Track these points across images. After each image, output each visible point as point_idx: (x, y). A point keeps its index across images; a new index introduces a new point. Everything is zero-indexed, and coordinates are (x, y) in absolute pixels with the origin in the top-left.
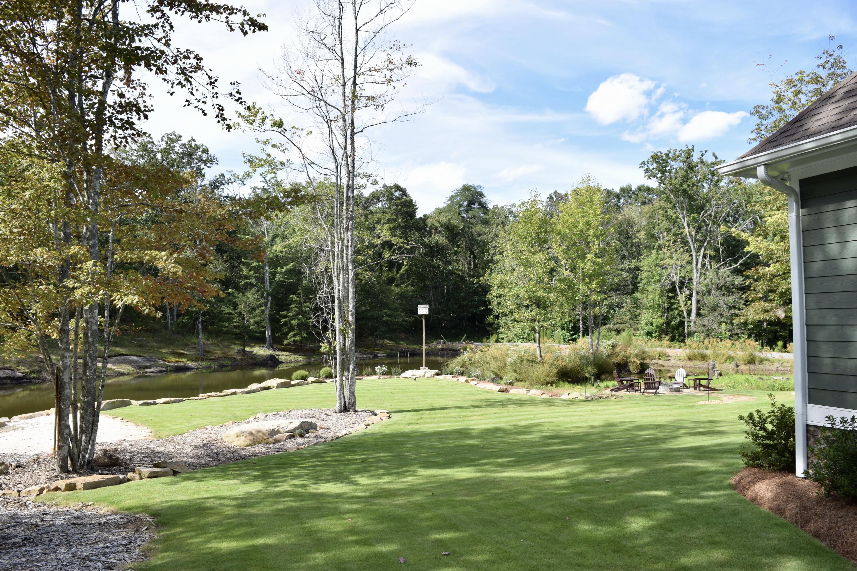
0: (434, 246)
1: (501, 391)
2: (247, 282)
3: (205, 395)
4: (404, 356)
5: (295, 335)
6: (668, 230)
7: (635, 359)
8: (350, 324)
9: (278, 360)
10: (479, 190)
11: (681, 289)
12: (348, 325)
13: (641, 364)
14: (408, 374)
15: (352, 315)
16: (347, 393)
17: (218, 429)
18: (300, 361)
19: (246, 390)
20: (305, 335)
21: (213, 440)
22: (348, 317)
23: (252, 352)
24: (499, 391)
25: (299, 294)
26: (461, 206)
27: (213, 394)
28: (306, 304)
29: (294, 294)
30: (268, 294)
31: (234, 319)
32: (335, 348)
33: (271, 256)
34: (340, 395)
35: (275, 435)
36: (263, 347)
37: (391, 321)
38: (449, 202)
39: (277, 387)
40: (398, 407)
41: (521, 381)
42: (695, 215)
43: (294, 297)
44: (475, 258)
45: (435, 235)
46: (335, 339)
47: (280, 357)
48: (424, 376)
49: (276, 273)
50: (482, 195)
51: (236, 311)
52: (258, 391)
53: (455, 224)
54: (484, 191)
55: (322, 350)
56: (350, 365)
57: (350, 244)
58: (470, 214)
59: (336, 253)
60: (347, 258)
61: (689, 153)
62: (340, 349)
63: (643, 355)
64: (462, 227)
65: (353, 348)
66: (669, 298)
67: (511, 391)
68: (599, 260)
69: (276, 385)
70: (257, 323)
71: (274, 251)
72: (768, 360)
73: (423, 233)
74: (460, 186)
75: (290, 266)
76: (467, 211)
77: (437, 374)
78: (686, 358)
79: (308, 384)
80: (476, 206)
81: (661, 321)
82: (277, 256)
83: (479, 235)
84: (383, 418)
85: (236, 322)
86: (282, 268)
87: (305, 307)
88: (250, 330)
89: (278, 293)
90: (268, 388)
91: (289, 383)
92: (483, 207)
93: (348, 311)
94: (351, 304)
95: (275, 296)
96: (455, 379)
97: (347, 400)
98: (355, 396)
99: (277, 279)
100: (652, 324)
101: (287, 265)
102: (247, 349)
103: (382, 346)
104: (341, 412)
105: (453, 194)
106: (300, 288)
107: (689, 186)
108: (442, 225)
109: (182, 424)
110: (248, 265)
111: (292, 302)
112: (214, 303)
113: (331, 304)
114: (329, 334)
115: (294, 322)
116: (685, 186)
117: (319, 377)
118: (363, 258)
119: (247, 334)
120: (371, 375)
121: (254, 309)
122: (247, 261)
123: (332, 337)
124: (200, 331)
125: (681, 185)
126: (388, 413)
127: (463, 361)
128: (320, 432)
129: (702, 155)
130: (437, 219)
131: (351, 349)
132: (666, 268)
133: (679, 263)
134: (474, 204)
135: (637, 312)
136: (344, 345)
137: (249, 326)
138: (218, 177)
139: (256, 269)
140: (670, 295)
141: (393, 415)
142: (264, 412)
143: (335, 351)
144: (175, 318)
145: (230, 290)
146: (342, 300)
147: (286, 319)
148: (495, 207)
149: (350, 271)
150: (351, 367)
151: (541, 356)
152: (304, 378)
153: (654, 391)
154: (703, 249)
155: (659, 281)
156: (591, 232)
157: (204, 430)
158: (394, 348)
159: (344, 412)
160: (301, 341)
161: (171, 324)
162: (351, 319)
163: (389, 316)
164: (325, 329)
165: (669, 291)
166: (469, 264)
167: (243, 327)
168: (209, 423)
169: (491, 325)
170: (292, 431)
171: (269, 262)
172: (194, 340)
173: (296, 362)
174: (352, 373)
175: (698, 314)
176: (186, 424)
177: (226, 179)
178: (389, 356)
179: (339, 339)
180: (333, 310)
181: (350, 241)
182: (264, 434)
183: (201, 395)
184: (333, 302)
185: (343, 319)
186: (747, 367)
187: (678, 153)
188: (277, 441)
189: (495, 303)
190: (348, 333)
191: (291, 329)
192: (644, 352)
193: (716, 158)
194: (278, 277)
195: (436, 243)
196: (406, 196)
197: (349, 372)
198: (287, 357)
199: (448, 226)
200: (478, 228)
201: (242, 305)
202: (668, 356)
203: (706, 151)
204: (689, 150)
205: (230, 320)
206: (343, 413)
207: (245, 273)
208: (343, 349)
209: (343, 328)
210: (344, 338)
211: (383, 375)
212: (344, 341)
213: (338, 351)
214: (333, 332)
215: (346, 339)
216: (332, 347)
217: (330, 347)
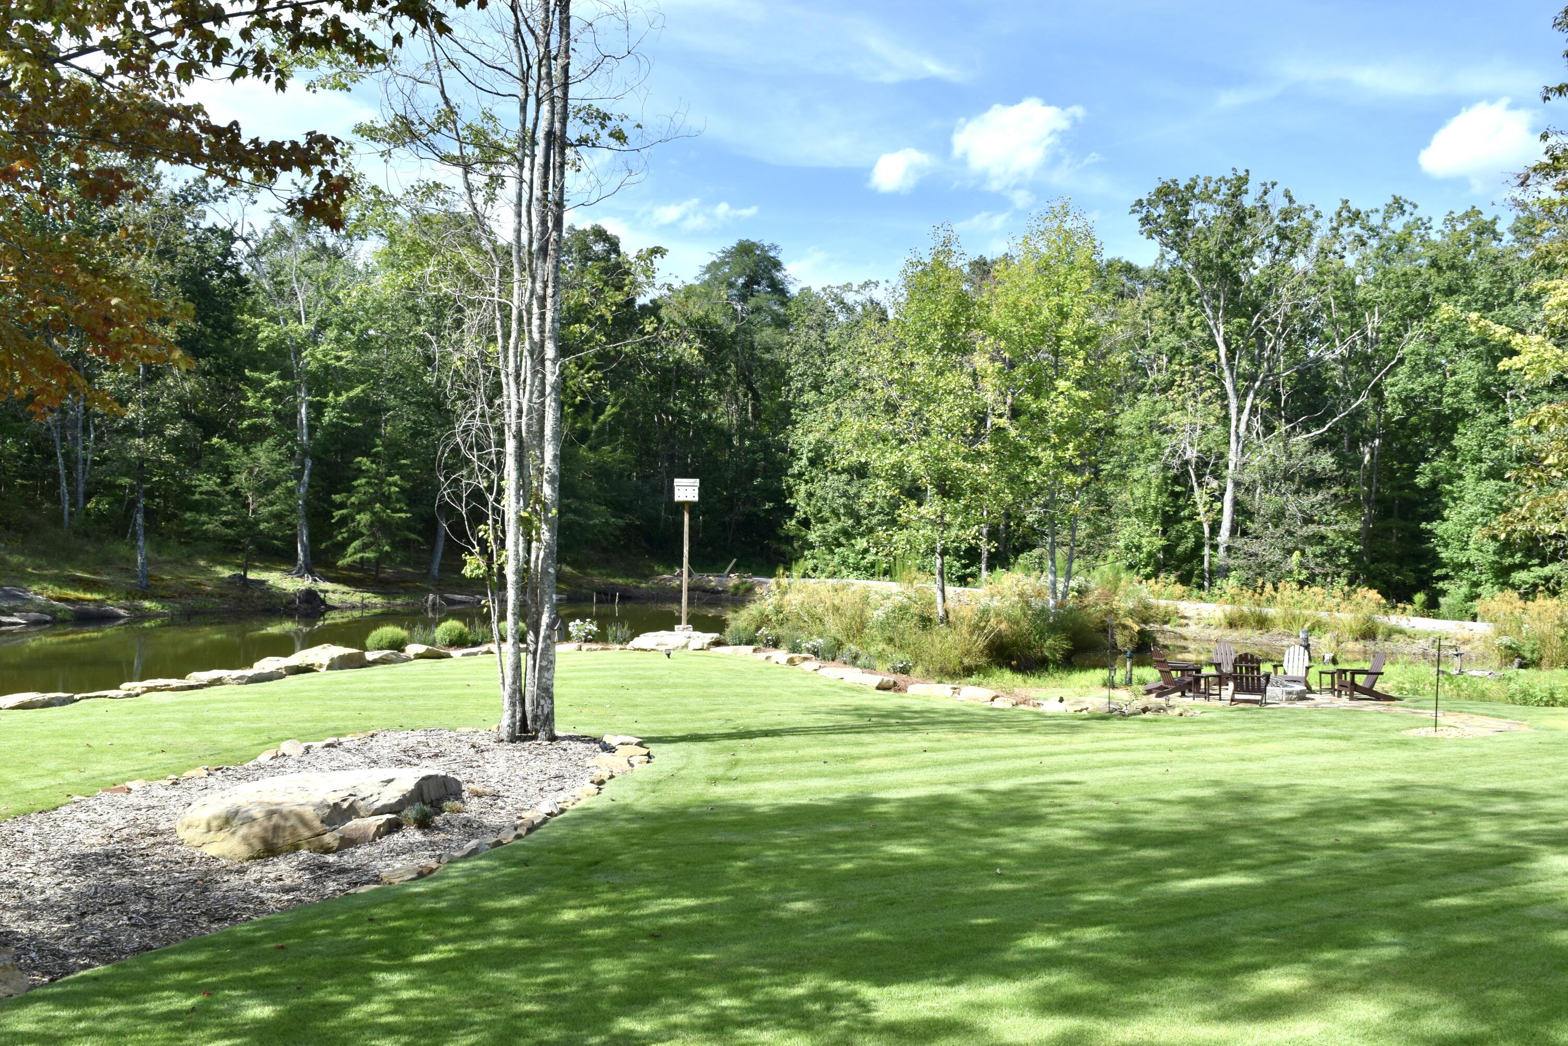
0: (670, 370)
1: (883, 687)
2: (254, 425)
3: (138, 686)
5: (364, 548)
6: (1176, 351)
7: (1129, 622)
8: (545, 504)
9: (323, 602)
10: (772, 254)
11: (1199, 476)
12: (539, 507)
13: (1142, 633)
14: (646, 640)
15: (551, 482)
16: (530, 691)
17: (163, 793)
18: (375, 606)
19: (249, 672)
20: (387, 548)
21: (143, 835)
23: (263, 582)
24: (878, 688)
25: (377, 455)
26: (731, 285)
27: (160, 682)
28: (390, 479)
29: (366, 454)
30: (305, 454)
31: (222, 505)
32: (501, 568)
33: (313, 366)
34: (512, 697)
35: (343, 822)
36: (290, 573)
38: (707, 276)
39: (330, 667)
40: (655, 726)
42: (1243, 320)
43: (365, 462)
44: (756, 397)
46: (502, 545)
47: (330, 595)
48: (686, 646)
49: (325, 405)
50: (777, 265)
51: (228, 488)
52: (281, 677)
53: (719, 323)
54: (781, 258)
55: (467, 571)
56: (540, 614)
57: (550, 291)
58: (752, 302)
59: (515, 312)
60: (542, 332)
61: (1239, 185)
62: (517, 572)
63: (1144, 614)
64: (732, 330)
66: (1175, 495)
67: (910, 689)
68: (1085, 394)
69: (326, 662)
70: (278, 516)
71: (320, 356)
72: (1401, 632)
74: (731, 243)
75: (357, 391)
76: (743, 298)
77: (717, 643)
78: (1224, 622)
79: (408, 659)
80: (762, 288)
81: (1160, 542)
82: (327, 367)
83: (768, 349)
84: (633, 761)
85: (227, 513)
86: (338, 394)
87: (390, 485)
88: (261, 532)
89: (326, 451)
90: (308, 669)
91: (361, 656)
92: (778, 289)
93: (541, 471)
94: (550, 451)
95: (319, 459)
96: (762, 656)
97: (529, 708)
98: (551, 698)
99: (326, 420)
100: (1139, 548)
101: (351, 388)
102: (252, 575)
104: (513, 739)
105: (714, 258)
106: (378, 441)
107: (1234, 256)
108: (690, 323)
109: (54, 773)
110: (257, 385)
111: (360, 472)
112: (176, 467)
113: (493, 449)
114: (486, 531)
115: (364, 518)
116: (1226, 257)
117: (433, 643)
118: (585, 328)
119: (251, 542)
121: (270, 485)
122: (256, 375)
123: (496, 538)
124: (141, 531)
125: (1220, 255)
126: (640, 744)
128: (473, 807)
129: (1265, 193)
130: (682, 309)
131: (545, 572)
132: (1174, 431)
133: (1200, 422)
134: (759, 284)
135: (1104, 521)
136: (527, 562)
137: (257, 523)
138: (191, 182)
139: (276, 395)
140: (1178, 489)
141: (654, 750)
142: (300, 737)
143: (502, 576)
144: (81, 499)
145: (215, 440)
146: (526, 440)
147: (344, 511)
148: (805, 291)
149: (548, 364)
150: (545, 619)
152: (398, 645)
153: (1258, 697)
154: (1251, 395)
155: (1156, 457)
156: (1069, 328)
157: (120, 798)
159: (524, 740)
160: (378, 561)
161: (71, 514)
162: (547, 491)
164: (479, 518)
165: (1176, 480)
166: (744, 409)
167: (243, 524)
168: (139, 773)
169: (789, 540)
170: (395, 808)
171: (307, 382)
172: (123, 549)
173: (364, 606)
174: (548, 637)
175: (1237, 530)
176: (67, 774)
177: (211, 190)
179: (517, 544)
180: (499, 466)
181: (550, 284)
183: (126, 686)
184: (501, 443)
185: (525, 489)
186: (1359, 646)
187: (1212, 187)
188: (348, 842)
189: (802, 494)
190: (538, 529)
191: (355, 535)
192: (1147, 607)
193: (1291, 201)
194: (329, 416)
195: (678, 362)
196: (618, 253)
197: (538, 632)
198: (346, 597)
199: (703, 326)
200: (767, 334)
201: (244, 475)
202: (1185, 617)
203: (1274, 184)
204: (1240, 178)
205: (212, 508)
206: (519, 745)
207: (251, 403)
208: (523, 573)
209: (524, 514)
210: (529, 543)
211: (586, 641)
212: (528, 550)
213: (511, 578)
214: (499, 526)
215: (534, 544)
216: (495, 566)
217: (489, 566)
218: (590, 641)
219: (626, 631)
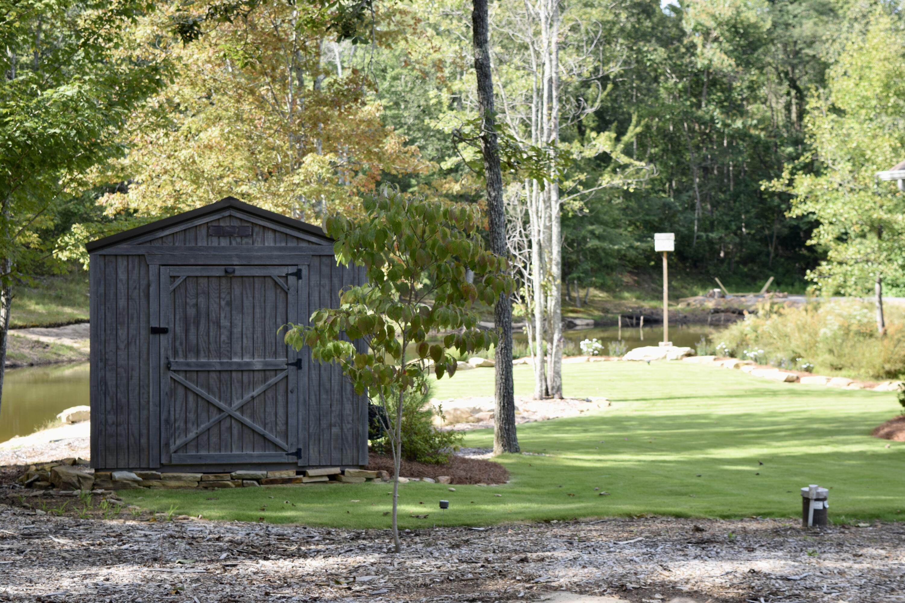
0: (701, 74)
1: (789, 381)
4: (632, 325)
8: (554, 277)
12: (551, 278)
14: (638, 352)
15: (557, 265)
16: (550, 374)
22: (551, 268)
24: (786, 381)
32: (533, 311)
34: (540, 376)
37: (604, 250)
41: (840, 369)
45: (704, 46)
46: (533, 299)
48: (665, 357)
53: (753, 20)
55: (515, 313)
56: (553, 334)
62: (541, 312)
65: (559, 311)
67: (803, 380)
73: (676, 50)
77: (689, 355)
84: (600, 406)
93: (551, 260)
94: (556, 250)
96: (719, 363)
97: (549, 383)
98: (560, 378)
103: (584, 303)
104: (541, 399)
108: (720, 24)
113: (526, 250)
114: (523, 291)
120: (573, 355)
123: (529, 295)
126: (607, 401)
127: (742, 333)
128: (525, 414)
130: (711, 10)
131: (555, 312)
136: (546, 307)
141: (613, 403)
143: (533, 315)
146: (543, 244)
149: (553, 203)
150: (556, 337)
151: (883, 325)
158: (608, 306)
159: (547, 399)
162: (555, 269)
163: (599, 238)
164: (520, 284)
178: (599, 324)
179: (540, 299)
180: (530, 258)
182: (462, 412)
184: (530, 247)
185: (544, 269)
190: (551, 290)
195: (707, 68)
197: (552, 344)
199: (734, 26)
206: (545, 401)
208: (544, 313)
209: (544, 283)
210: (546, 297)
211: (593, 355)
212: (546, 301)
213: (538, 315)
214: (531, 289)
215: (549, 298)
216: (530, 310)
217: (527, 309)
218: (597, 355)
219: (623, 346)
